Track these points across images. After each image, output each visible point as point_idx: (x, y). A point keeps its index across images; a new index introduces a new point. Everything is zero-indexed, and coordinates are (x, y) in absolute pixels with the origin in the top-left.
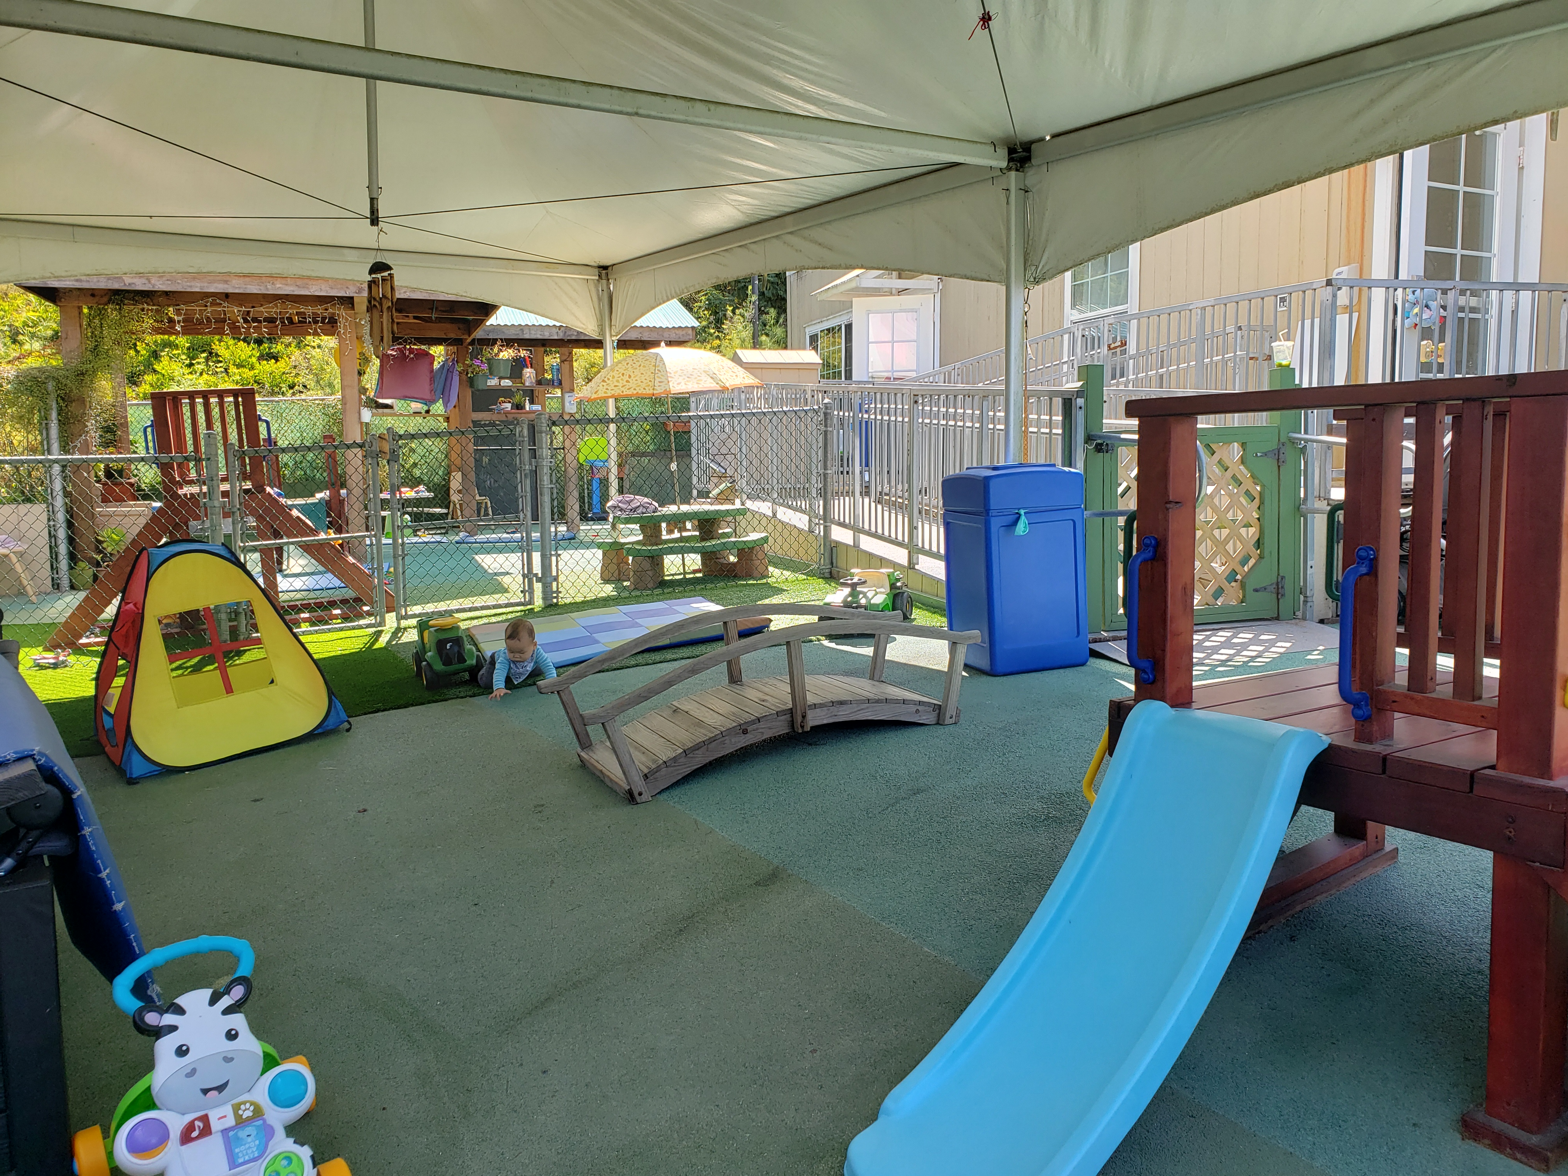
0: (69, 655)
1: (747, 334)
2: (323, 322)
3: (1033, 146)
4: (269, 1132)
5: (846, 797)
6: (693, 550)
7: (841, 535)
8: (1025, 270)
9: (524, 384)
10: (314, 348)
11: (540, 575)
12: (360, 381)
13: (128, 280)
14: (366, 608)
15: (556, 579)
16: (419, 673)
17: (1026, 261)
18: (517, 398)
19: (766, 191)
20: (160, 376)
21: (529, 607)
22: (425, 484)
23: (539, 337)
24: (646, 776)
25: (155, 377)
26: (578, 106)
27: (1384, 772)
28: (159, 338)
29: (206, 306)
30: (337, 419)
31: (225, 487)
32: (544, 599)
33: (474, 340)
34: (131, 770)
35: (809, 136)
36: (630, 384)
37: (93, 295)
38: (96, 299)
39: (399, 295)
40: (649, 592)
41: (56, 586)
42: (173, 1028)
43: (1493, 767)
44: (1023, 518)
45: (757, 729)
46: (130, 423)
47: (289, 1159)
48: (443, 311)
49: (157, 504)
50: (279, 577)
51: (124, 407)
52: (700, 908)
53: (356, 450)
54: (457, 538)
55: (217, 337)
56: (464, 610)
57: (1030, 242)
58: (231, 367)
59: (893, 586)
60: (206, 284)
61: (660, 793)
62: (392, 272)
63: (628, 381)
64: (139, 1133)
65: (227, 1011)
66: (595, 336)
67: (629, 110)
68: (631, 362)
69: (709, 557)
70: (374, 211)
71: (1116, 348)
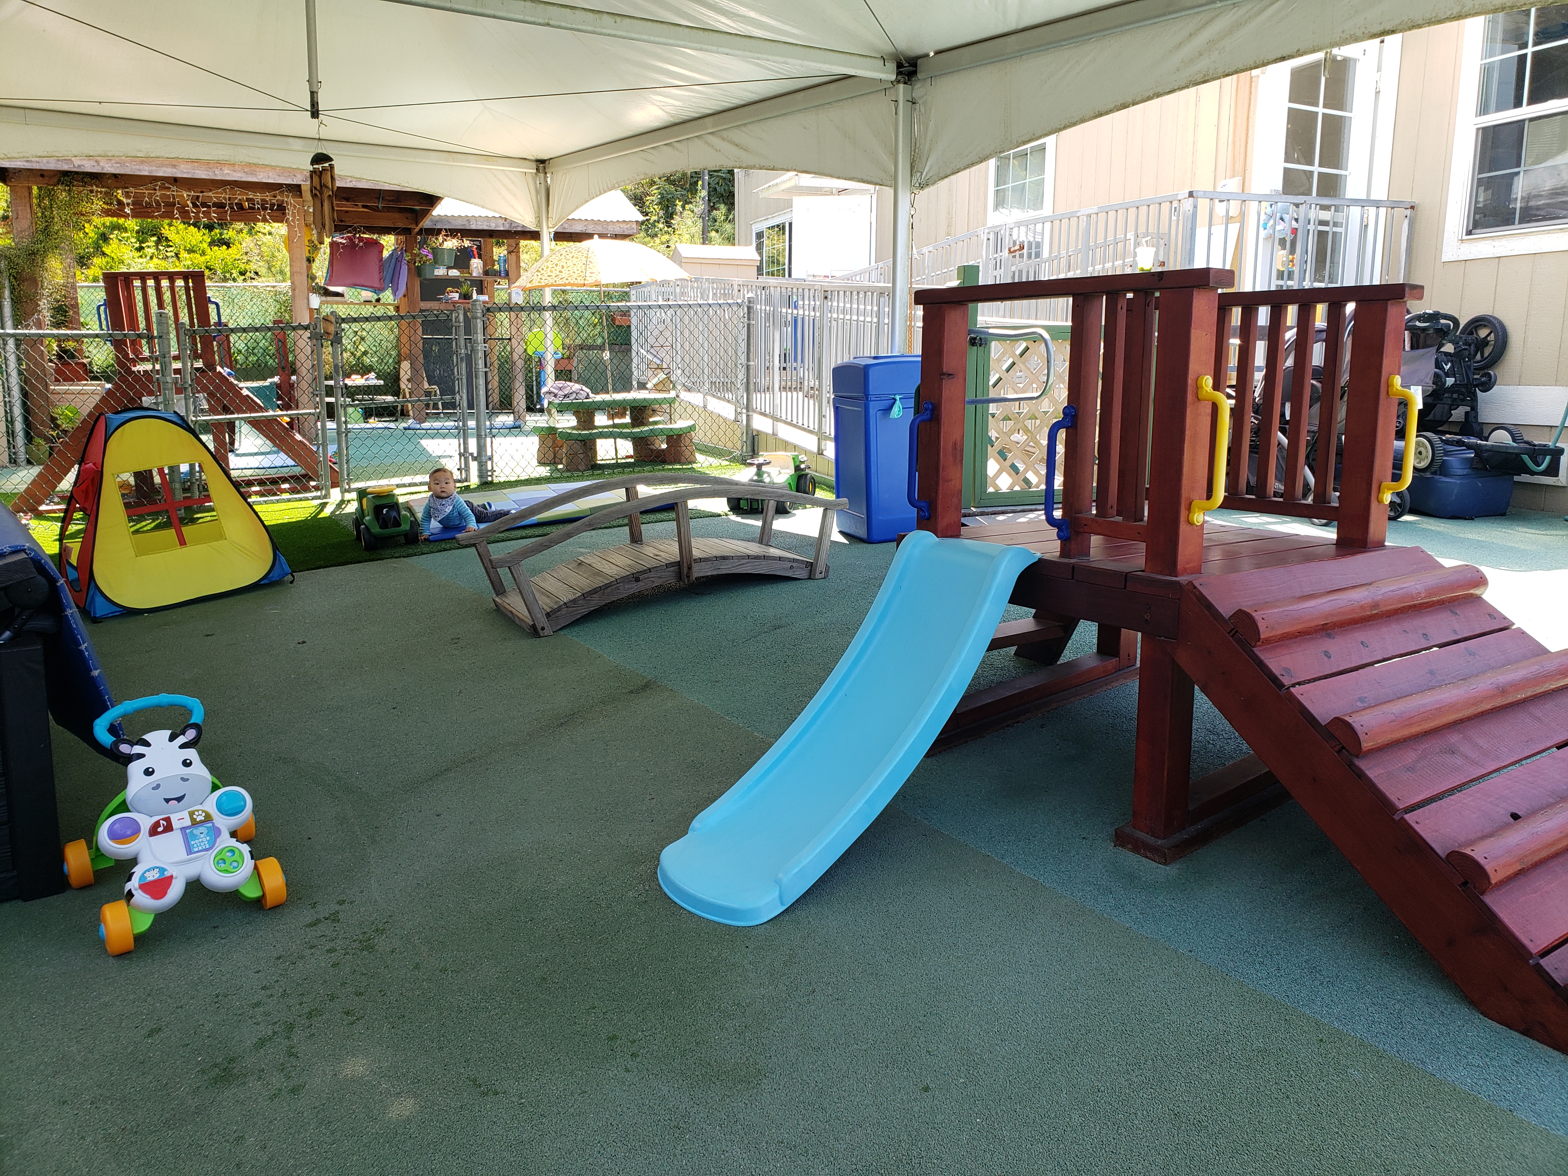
0: (30, 519)
1: (697, 229)
2: (271, 209)
3: (919, 61)
4: (217, 832)
5: (718, 632)
6: (624, 436)
7: (761, 424)
8: (911, 176)
9: (471, 274)
10: (265, 234)
11: (475, 455)
12: (309, 268)
13: (77, 162)
14: (313, 483)
15: (491, 458)
16: (358, 537)
17: (912, 168)
18: (465, 288)
19: (687, 94)
20: (109, 259)
21: (465, 484)
22: (375, 373)
23: (486, 228)
24: (548, 615)
25: (104, 260)
26: (494, 17)
27: (1073, 578)
28: (108, 220)
29: (155, 190)
30: (288, 306)
31: (177, 365)
32: (481, 476)
33: (421, 229)
34: (94, 612)
35: (710, 47)
36: (563, 275)
37: (42, 176)
38: (46, 180)
39: (339, 184)
40: (580, 474)
41: (13, 461)
42: (141, 756)
43: (1143, 571)
44: (898, 402)
45: (648, 578)
46: (80, 305)
47: (232, 851)
48: (389, 201)
49: (109, 386)
50: (231, 456)
51: (74, 287)
52: (581, 709)
53: (301, 332)
54: (405, 425)
55: (167, 221)
56: (404, 486)
57: (917, 151)
58: (182, 252)
59: (797, 468)
60: (154, 168)
61: (561, 629)
62: (332, 163)
63: (560, 272)
64: (117, 826)
65: (183, 746)
66: (533, 227)
67: (541, 21)
68: (564, 254)
69: (640, 442)
70: (314, 104)
71: (1015, 251)
